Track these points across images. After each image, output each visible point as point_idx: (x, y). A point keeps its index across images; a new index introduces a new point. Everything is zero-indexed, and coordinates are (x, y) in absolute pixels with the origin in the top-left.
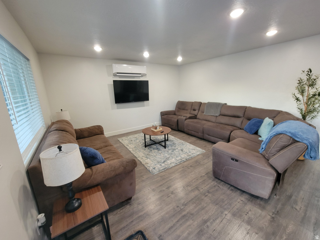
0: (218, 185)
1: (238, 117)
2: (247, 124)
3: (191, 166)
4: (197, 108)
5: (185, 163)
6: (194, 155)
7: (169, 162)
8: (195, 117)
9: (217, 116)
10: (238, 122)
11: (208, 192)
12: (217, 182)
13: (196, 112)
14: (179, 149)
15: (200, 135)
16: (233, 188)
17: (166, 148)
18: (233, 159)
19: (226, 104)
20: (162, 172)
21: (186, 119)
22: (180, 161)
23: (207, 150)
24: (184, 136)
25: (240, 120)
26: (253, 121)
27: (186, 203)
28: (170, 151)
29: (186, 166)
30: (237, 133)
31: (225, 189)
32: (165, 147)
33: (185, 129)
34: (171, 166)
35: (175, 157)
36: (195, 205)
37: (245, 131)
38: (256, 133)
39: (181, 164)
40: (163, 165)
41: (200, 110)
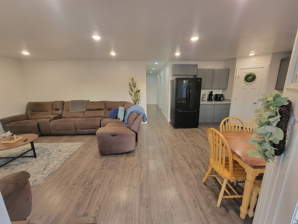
0: (106, 159)
1: (101, 109)
2: (109, 113)
3: (78, 158)
4: (60, 107)
5: (71, 159)
6: (75, 149)
7: (51, 166)
8: (60, 117)
9: (84, 112)
10: (102, 113)
11: (103, 166)
12: (105, 158)
13: (60, 112)
14: (55, 151)
15: (73, 131)
16: (116, 155)
17: (37, 157)
18: (112, 136)
19: (89, 101)
20: (48, 178)
21: (50, 121)
22: (64, 160)
23: (86, 141)
24: (53, 139)
25: (104, 111)
26: (112, 111)
27: (91, 182)
28: (45, 158)
29: (73, 161)
30: (105, 120)
31: (112, 158)
32: (35, 156)
33: (52, 131)
34: (57, 168)
35: (56, 159)
36: (98, 179)
37: (109, 118)
38: (116, 118)
39: (67, 161)
40: (45, 172)
41: (64, 109)
